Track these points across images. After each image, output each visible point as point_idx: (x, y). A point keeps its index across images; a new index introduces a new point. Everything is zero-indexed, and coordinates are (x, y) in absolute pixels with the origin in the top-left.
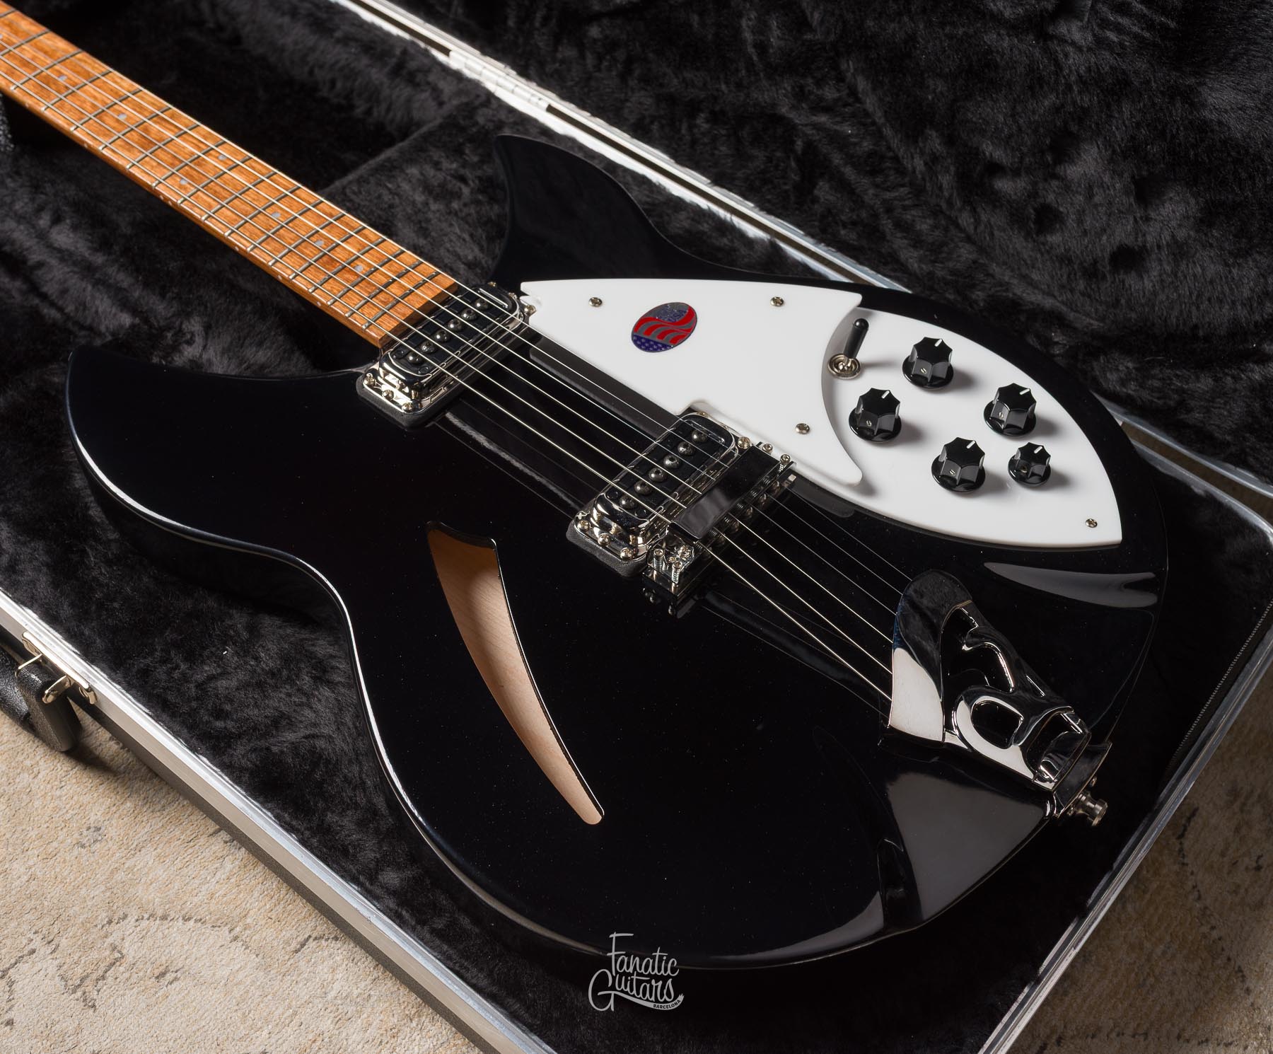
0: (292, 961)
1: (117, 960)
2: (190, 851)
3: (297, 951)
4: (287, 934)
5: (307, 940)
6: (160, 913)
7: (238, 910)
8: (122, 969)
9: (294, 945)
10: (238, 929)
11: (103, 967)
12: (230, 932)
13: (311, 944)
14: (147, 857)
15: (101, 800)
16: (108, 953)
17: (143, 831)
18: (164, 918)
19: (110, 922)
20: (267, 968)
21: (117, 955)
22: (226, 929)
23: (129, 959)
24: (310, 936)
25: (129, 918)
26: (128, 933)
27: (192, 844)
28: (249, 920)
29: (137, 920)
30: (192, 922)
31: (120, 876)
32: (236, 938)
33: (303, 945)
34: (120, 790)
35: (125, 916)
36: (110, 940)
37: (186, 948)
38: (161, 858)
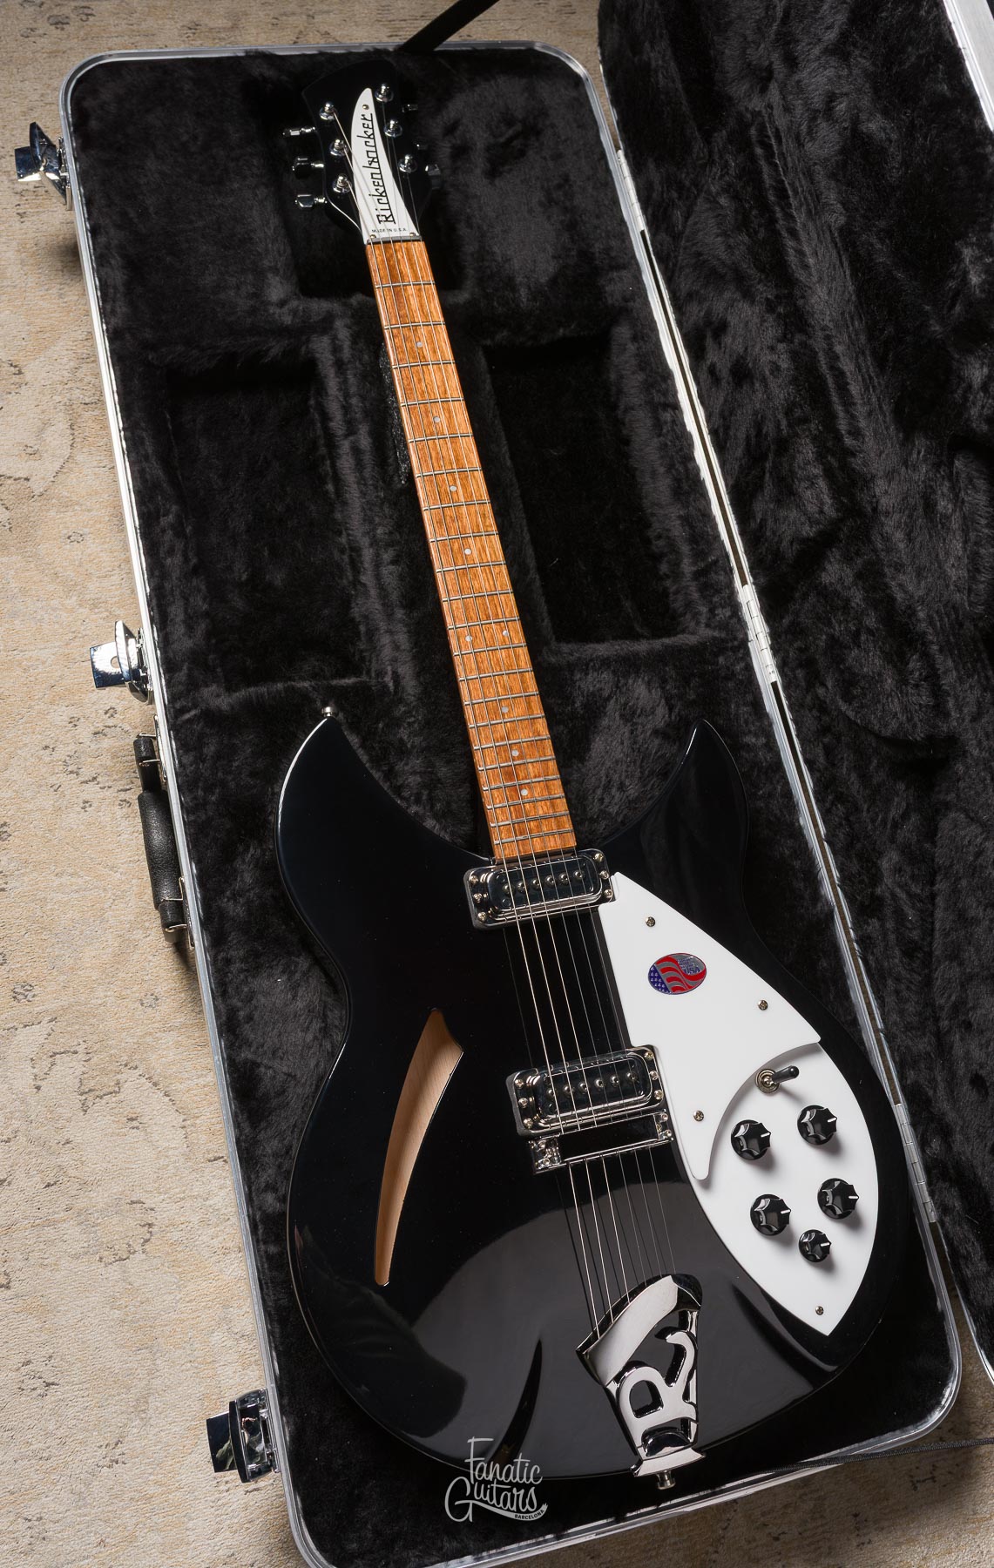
0: (203, 1165)
1: (115, 1092)
2: (196, 1052)
3: (210, 1161)
4: (212, 1146)
5: (220, 1158)
6: (155, 1079)
7: (196, 1111)
8: (114, 1099)
9: (211, 1156)
10: (188, 1122)
11: (106, 1090)
12: (184, 1121)
13: (220, 1162)
14: (169, 1039)
15: (170, 981)
16: (113, 1084)
17: (180, 1019)
18: (155, 1084)
19: (126, 1065)
20: (188, 1159)
21: (117, 1089)
22: (182, 1117)
23: (121, 1096)
24: (222, 1157)
25: (137, 1071)
26: (131, 1079)
27: (199, 1048)
28: (198, 1122)
29: (140, 1075)
30: (168, 1098)
31: (149, 1039)
32: (184, 1127)
33: (215, 1160)
34: (185, 982)
35: (136, 1068)
36: (119, 1077)
37: (155, 1112)
38: (178, 1045)
